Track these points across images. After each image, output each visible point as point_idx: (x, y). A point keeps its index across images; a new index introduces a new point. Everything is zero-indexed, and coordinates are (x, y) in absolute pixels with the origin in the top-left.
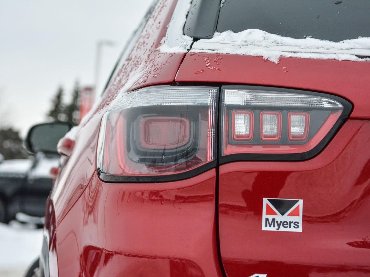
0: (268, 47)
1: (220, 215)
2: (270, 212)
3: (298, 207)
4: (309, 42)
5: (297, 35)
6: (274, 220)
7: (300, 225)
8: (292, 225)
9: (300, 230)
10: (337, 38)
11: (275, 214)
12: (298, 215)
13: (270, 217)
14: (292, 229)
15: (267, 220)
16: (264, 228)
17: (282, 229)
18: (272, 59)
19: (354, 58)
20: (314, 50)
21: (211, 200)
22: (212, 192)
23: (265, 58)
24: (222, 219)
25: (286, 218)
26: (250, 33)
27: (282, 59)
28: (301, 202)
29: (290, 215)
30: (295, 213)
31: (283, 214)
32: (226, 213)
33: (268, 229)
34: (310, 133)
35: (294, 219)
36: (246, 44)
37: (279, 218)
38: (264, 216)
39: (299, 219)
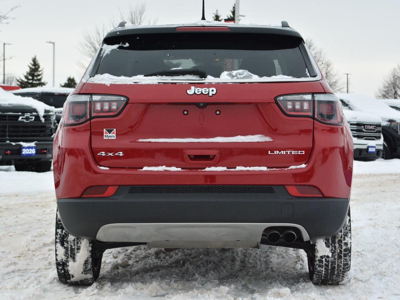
0: (108, 80)
1: (92, 135)
2: (106, 133)
3: (114, 131)
4: (123, 78)
5: (119, 75)
6: (107, 135)
7: (115, 137)
8: (113, 137)
9: (115, 138)
10: (130, 76)
11: (107, 133)
12: (114, 134)
13: (106, 135)
14: (113, 138)
15: (105, 136)
16: (104, 138)
17: (110, 138)
18: (108, 85)
19: (133, 83)
20: (122, 81)
21: (89, 131)
22: (89, 128)
23: (106, 84)
24: (92, 136)
25: (111, 135)
26: (105, 75)
27: (111, 85)
28: (115, 130)
29: (112, 133)
30: (113, 133)
31: (110, 133)
32: (95, 135)
33: (106, 138)
34: (118, 108)
35: (113, 135)
36: (102, 79)
37: (109, 135)
38: (104, 134)
39: (115, 135)
